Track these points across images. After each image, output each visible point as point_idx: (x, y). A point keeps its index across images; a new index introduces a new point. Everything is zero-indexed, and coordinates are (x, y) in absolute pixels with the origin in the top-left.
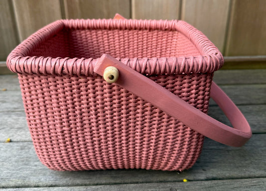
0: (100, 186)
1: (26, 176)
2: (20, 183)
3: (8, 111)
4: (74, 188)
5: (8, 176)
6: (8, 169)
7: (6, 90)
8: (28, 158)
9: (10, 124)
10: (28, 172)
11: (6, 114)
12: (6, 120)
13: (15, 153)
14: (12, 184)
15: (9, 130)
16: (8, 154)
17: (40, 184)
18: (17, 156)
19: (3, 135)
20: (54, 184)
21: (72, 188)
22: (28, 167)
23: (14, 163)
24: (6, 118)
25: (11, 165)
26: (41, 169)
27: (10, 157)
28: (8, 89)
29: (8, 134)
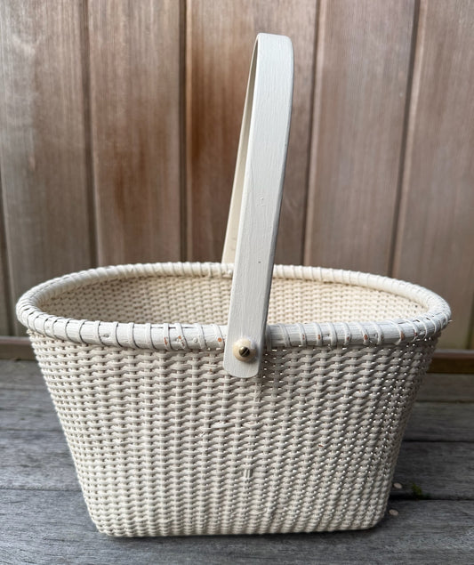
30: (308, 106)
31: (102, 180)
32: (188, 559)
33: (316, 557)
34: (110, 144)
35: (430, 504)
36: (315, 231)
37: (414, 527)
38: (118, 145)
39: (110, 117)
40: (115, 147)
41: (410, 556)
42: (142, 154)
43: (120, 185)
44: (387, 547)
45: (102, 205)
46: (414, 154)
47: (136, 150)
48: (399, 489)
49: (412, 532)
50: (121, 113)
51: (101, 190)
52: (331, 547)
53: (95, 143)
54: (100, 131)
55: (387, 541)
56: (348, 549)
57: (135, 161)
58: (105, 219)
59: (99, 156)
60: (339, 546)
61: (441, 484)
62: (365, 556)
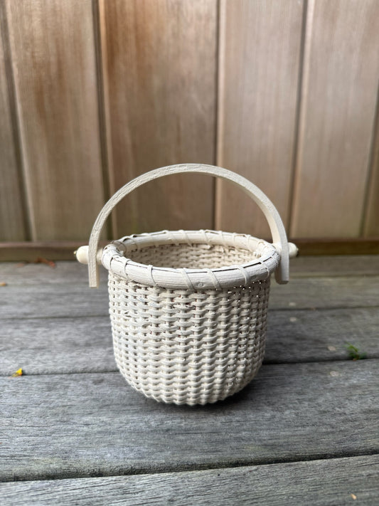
0: (247, 469)
1: (67, 449)
2: (55, 465)
3: (13, 319)
4: (189, 473)
5: (25, 450)
6: (24, 432)
7: (5, 285)
8: (66, 409)
9: (18, 341)
10: (71, 440)
11: (10, 323)
12: (10, 334)
13: (36, 397)
14: (37, 468)
15: (17, 352)
16: (21, 400)
17: (106, 467)
18: (42, 405)
19: (7, 361)
20: (137, 467)
21: (184, 474)
22: (70, 427)
23: (36, 419)
24: (10, 331)
25: (29, 423)
26: (99, 432)
27: (25, 406)
28: (9, 283)
29: (17, 360)
30: (214, 14)
31: (23, 90)
32: (119, 440)
33: (264, 427)
34: (28, 54)
35: (367, 363)
36: (227, 133)
37: (360, 386)
38: (36, 54)
39: (26, 27)
40: (33, 57)
41: (365, 416)
42: (60, 63)
43: (40, 94)
44: (337, 409)
45: (25, 115)
46: (311, 59)
47: (53, 59)
48: (335, 352)
49: (359, 392)
50: (36, 22)
51: (23, 100)
52: (278, 414)
53: (14, 54)
54: (17, 42)
55: (336, 403)
56: (297, 414)
57: (54, 69)
58: (28, 128)
59: (18, 66)
60: (287, 412)
61: (373, 344)
62: (317, 420)
